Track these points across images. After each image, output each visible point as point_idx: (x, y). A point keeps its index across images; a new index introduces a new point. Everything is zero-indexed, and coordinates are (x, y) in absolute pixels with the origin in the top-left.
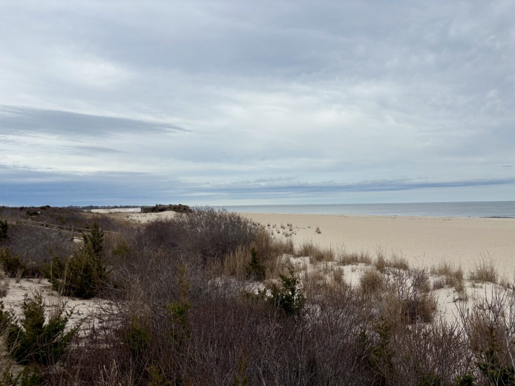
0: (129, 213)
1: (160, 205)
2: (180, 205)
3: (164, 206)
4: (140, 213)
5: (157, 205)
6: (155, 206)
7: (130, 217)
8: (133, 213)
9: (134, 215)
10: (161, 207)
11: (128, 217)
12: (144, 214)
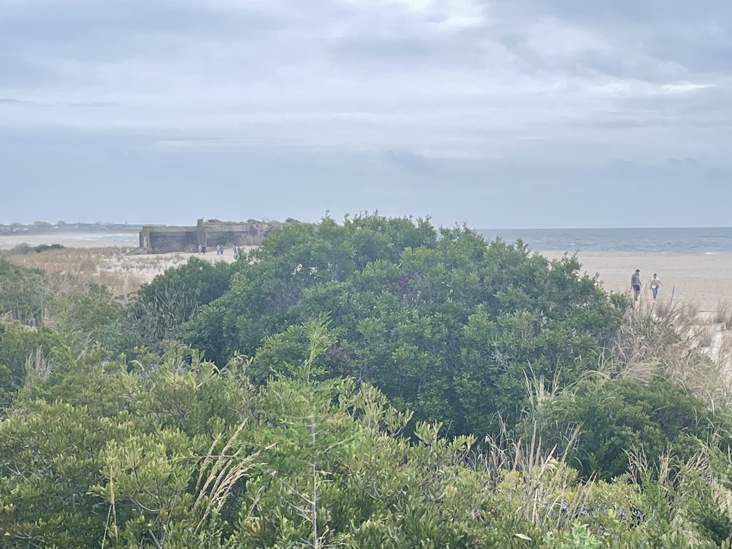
0: (96, 251)
1: (211, 221)
2: (289, 220)
3: (230, 224)
4: (135, 251)
5: (200, 222)
6: (196, 224)
7: (98, 269)
8: (109, 252)
9: (114, 260)
10: (217, 228)
11: (89, 266)
12: (152, 256)
